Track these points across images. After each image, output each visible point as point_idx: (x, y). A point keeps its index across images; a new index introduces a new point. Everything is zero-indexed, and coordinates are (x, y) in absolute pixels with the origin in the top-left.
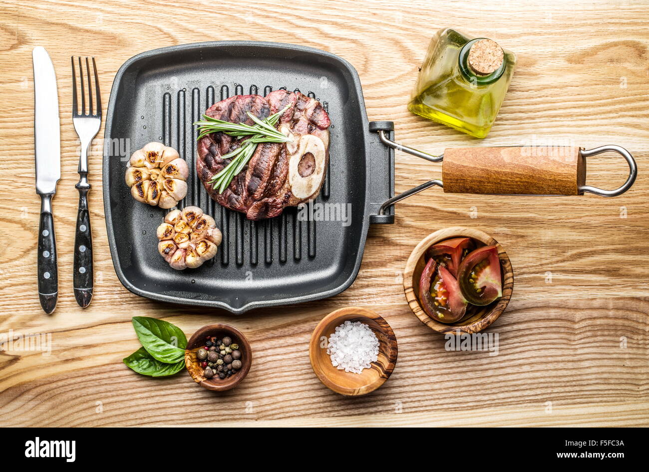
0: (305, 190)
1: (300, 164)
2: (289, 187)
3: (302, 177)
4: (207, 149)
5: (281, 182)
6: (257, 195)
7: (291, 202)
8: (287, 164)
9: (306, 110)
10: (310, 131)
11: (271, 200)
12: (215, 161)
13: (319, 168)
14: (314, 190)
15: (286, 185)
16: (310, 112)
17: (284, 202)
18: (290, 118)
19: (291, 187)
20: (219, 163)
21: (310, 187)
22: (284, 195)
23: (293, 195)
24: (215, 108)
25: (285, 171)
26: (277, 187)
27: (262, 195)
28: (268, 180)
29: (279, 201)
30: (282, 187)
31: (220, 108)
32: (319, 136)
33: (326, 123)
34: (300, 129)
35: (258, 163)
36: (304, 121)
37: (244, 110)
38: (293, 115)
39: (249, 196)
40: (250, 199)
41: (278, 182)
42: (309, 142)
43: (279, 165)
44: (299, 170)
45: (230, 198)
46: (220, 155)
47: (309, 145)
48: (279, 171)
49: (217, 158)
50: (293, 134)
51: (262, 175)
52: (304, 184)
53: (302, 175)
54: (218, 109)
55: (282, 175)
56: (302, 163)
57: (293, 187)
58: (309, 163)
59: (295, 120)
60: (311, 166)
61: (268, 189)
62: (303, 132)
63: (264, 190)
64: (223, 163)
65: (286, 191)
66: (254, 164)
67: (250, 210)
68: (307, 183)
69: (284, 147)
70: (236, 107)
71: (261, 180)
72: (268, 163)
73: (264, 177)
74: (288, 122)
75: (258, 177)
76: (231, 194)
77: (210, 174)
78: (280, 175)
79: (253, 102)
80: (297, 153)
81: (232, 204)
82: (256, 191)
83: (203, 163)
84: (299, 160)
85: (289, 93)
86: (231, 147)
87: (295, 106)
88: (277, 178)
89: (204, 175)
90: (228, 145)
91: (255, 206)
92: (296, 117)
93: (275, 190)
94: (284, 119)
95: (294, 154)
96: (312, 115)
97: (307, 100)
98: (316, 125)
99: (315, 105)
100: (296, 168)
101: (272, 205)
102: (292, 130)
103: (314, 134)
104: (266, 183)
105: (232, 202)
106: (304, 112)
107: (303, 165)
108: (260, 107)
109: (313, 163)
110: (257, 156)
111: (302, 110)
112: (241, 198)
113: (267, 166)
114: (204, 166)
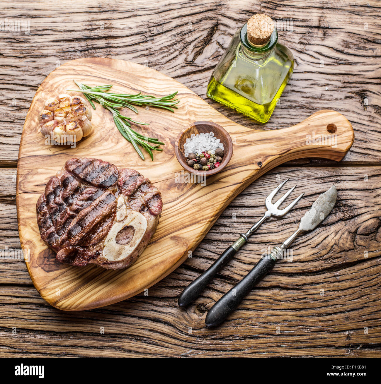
0: (115, 254)
1: (121, 232)
2: (103, 246)
3: (117, 243)
4: (53, 188)
5: (97, 239)
6: (73, 240)
7: (98, 260)
8: (110, 227)
9: (147, 193)
10: (141, 211)
11: (81, 249)
13: (134, 242)
14: (121, 258)
15: (101, 244)
16: (148, 196)
17: (93, 257)
18: (131, 194)
19: (104, 247)
20: (56, 203)
21: (119, 254)
22: (95, 251)
24: (76, 160)
25: (106, 232)
26: (93, 241)
27: (77, 242)
28: (88, 232)
29: (90, 254)
30: (96, 244)
31: (79, 161)
32: (147, 217)
34: (135, 205)
35: (87, 215)
36: (141, 201)
37: (97, 170)
38: (135, 193)
39: (67, 239)
40: (67, 242)
41: (95, 237)
42: (136, 218)
43: (103, 224)
44: (117, 236)
45: (51, 235)
46: (60, 197)
47: (135, 221)
48: (101, 229)
49: (57, 199)
50: (127, 207)
51: (85, 226)
52: (115, 249)
53: (117, 241)
54: (78, 161)
55: (101, 233)
56: (122, 232)
57: (105, 247)
58: (128, 235)
59: (134, 197)
60: (129, 238)
61: (84, 240)
62: (136, 208)
63: (81, 239)
64: (60, 205)
65: (98, 248)
66: (83, 214)
67: (62, 251)
68: (118, 250)
69: (114, 213)
70: (92, 165)
71: (82, 229)
72: (94, 219)
73: (86, 228)
74: (127, 195)
75: (81, 226)
76: (53, 232)
77: (45, 209)
78: (100, 233)
79: (108, 168)
80: (122, 222)
81: (51, 240)
82: (73, 236)
83: (44, 198)
84: (121, 229)
85: (139, 175)
86: (72, 195)
87: (139, 187)
88: (96, 234)
89: (40, 208)
90: (71, 192)
91: (67, 249)
92: (136, 195)
93: (89, 243)
94: (126, 191)
95: (119, 221)
96: (150, 199)
97: (151, 187)
98: (149, 208)
99: (156, 193)
100: (116, 234)
101: (80, 253)
102: (127, 203)
103: (143, 214)
104: (85, 234)
105: (51, 239)
106: (144, 194)
107: (122, 234)
108: (111, 174)
109: (131, 237)
110: (89, 209)
111: (143, 192)
112: (60, 239)
113: (92, 220)
114: (44, 201)
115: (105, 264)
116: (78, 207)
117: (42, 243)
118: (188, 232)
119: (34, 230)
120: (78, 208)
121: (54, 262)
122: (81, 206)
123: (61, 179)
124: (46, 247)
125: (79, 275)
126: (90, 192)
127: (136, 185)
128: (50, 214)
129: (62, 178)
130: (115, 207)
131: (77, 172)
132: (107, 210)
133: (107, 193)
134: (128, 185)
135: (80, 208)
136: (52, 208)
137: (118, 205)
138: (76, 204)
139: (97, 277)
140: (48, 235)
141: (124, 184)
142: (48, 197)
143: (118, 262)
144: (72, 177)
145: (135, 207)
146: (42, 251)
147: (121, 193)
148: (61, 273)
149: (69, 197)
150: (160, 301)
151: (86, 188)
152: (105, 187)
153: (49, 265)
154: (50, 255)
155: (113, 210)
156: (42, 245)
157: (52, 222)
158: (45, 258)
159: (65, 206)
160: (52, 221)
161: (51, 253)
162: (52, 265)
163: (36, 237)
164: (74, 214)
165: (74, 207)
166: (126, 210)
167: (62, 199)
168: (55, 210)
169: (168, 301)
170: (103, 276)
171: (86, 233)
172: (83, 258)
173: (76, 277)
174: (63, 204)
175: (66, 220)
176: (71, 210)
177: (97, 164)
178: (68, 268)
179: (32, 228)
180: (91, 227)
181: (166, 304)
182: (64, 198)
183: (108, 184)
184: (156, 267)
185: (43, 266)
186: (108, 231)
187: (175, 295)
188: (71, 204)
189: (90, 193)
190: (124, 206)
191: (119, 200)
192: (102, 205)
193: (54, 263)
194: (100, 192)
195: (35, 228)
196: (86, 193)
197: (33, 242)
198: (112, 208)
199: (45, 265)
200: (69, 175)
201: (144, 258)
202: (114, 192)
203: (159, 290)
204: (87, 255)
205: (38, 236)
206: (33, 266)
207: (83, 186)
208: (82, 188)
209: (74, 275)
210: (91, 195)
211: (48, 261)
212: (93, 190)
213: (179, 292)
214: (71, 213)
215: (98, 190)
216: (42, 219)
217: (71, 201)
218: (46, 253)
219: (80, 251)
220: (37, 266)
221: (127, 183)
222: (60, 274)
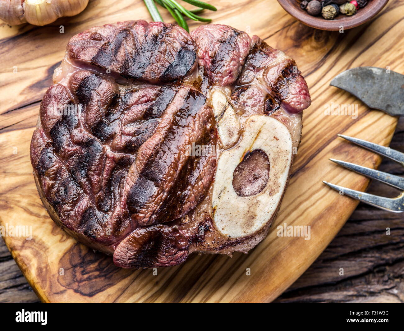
0: (242, 221)
1: (239, 169)
2: (210, 211)
3: (240, 195)
5: (196, 198)
6: (144, 215)
7: (208, 242)
9: (267, 69)
10: (267, 111)
11: (167, 230)
12: (71, 137)
13: (275, 183)
14: (257, 226)
15: (204, 207)
16: (273, 75)
17: (196, 239)
18: (234, 80)
19: (214, 210)
20: (77, 143)
21: (251, 217)
22: (196, 225)
23: (215, 228)
24: (89, 35)
25: (208, 177)
26: (187, 206)
27: (154, 216)
28: (171, 188)
29: (187, 233)
30: (195, 209)
31: (97, 36)
32: (285, 122)
33: (302, 100)
34: (250, 102)
35: (157, 152)
36: (259, 90)
37: (146, 46)
38: (240, 75)
39: (126, 216)
40: (127, 222)
41: (190, 196)
42: (263, 131)
43: (198, 163)
44: (234, 181)
45: (86, 216)
46: (82, 128)
47: (263, 136)
48: (196, 174)
49: (76, 132)
50: (235, 110)
51: (161, 176)
52: (241, 209)
53: (239, 191)
54: (95, 38)
55: (200, 183)
56: (242, 169)
57: (218, 212)
58: (257, 172)
59: (241, 84)
60: (260, 177)
61: (169, 208)
62: (256, 109)
63: (161, 208)
64: (86, 144)
65: (201, 218)
66: (149, 152)
67: (122, 243)
68: (246, 209)
69: (214, 130)
70: (130, 39)
71: (157, 186)
72: (176, 156)
73: (165, 181)
74: (227, 85)
75: (153, 180)
76: (90, 207)
77: (54, 162)
78: (196, 183)
79: (167, 35)
80: (235, 147)
81: (90, 228)
82: (143, 206)
83: (45, 137)
84: (238, 161)
85: (238, 33)
86: (108, 115)
87: (246, 59)
88: (189, 187)
89: (43, 162)
90: (103, 110)
91: (134, 238)
92: (244, 80)
93: (180, 212)
94: (222, 77)
95: (230, 147)
96: (278, 80)
97: (271, 53)
98: (281, 101)
99: (286, 63)
100: (230, 175)
101: (168, 239)
102: (233, 102)
103: (275, 116)
104: (166, 194)
105: (90, 223)
106: (261, 73)
107: (243, 172)
108: (178, 46)
109: (264, 173)
110: (157, 138)
111: (258, 70)
112: (110, 219)
113: (173, 160)
114: (48, 145)
115: (224, 246)
116: (129, 138)
117: (59, 237)
118: (365, 128)
119: (31, 213)
120: (130, 142)
121: (96, 270)
122: (134, 135)
123: (70, 87)
124: (69, 243)
125: (161, 284)
126: (144, 99)
127: (239, 56)
128: (69, 170)
129: (70, 82)
130: (210, 118)
131: (104, 62)
132: (197, 129)
133: (183, 91)
134: (223, 63)
135: (134, 139)
136: (71, 155)
137: (216, 111)
138: (123, 133)
139: (202, 278)
140: (80, 218)
141: (213, 62)
142: (53, 133)
143: (252, 236)
144: (94, 76)
145: (253, 106)
146: (65, 254)
147: (211, 83)
148: (119, 289)
149: (101, 122)
150: (336, 290)
151: (133, 92)
152: (175, 79)
153: (89, 279)
154: (83, 258)
155: (208, 126)
156: (60, 241)
157: (80, 185)
158: (74, 266)
159: (98, 144)
160: (80, 183)
161: (84, 253)
162: (96, 277)
163: (40, 227)
164: (124, 155)
165: (121, 141)
166: (237, 118)
167: (87, 130)
168: (80, 158)
169: (352, 285)
170: (213, 273)
171: (169, 192)
172: (174, 247)
173: (156, 289)
174: (93, 141)
175: (111, 174)
176: (114, 149)
177: (139, 31)
178: (133, 276)
179: (26, 210)
180: (176, 176)
181: (351, 293)
182: (90, 126)
183: (181, 70)
184: (320, 223)
185: (75, 286)
186: (213, 175)
187: (365, 270)
188: (112, 137)
189: (146, 102)
190: (230, 111)
191: (213, 99)
192: (183, 122)
193: (97, 273)
194: (168, 93)
195: (32, 209)
196: (137, 103)
197: (37, 240)
198: (205, 123)
199: (80, 281)
200: (85, 73)
201: (289, 210)
202: (198, 84)
203: (327, 267)
204: (182, 237)
205: (44, 222)
206: (54, 291)
207: (123, 89)
208: (122, 94)
209: (149, 287)
210: (149, 105)
211: (83, 273)
212: (151, 92)
213: (371, 261)
214: (118, 155)
215: (161, 91)
216: (53, 185)
217: (108, 130)
218: (73, 256)
219: (166, 234)
220: (62, 288)
221: (218, 58)
222: (119, 293)
